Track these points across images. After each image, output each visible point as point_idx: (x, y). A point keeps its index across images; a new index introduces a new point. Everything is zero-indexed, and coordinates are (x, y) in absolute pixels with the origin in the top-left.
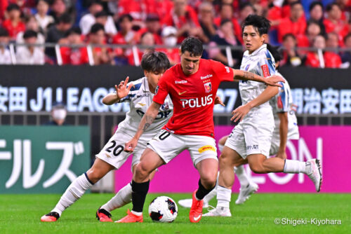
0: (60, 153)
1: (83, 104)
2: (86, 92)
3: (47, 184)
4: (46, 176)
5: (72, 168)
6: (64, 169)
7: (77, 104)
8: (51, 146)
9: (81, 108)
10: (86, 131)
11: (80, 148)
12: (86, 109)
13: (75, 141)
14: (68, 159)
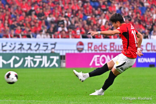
0: (53, 59)
3: (51, 66)
6: (54, 63)
14: (55, 61)
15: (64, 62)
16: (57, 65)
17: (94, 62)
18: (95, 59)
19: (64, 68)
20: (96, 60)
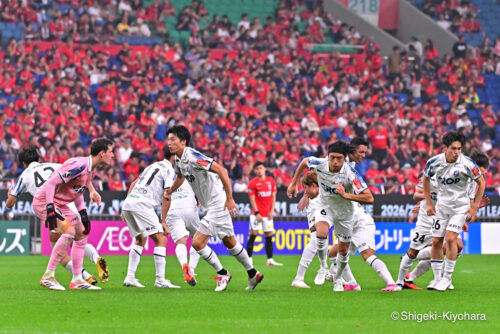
0: (14, 235)
1: (26, 209)
2: (27, 204)
3: (8, 250)
4: (8, 245)
5: (20, 242)
6: (16, 243)
7: (23, 209)
8: (9, 231)
9: (24, 211)
10: (27, 223)
11: (24, 232)
12: (27, 212)
13: (21, 228)
14: (18, 238)
15: (38, 242)
16: (22, 249)
17: (106, 243)
18: (108, 235)
19: (38, 255)
20: (110, 238)
